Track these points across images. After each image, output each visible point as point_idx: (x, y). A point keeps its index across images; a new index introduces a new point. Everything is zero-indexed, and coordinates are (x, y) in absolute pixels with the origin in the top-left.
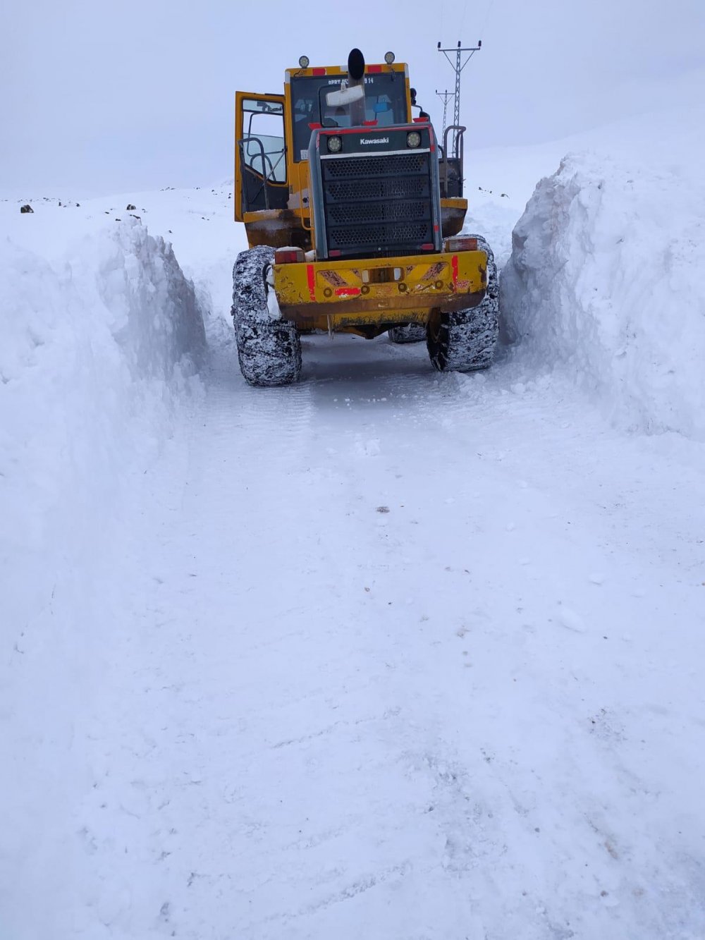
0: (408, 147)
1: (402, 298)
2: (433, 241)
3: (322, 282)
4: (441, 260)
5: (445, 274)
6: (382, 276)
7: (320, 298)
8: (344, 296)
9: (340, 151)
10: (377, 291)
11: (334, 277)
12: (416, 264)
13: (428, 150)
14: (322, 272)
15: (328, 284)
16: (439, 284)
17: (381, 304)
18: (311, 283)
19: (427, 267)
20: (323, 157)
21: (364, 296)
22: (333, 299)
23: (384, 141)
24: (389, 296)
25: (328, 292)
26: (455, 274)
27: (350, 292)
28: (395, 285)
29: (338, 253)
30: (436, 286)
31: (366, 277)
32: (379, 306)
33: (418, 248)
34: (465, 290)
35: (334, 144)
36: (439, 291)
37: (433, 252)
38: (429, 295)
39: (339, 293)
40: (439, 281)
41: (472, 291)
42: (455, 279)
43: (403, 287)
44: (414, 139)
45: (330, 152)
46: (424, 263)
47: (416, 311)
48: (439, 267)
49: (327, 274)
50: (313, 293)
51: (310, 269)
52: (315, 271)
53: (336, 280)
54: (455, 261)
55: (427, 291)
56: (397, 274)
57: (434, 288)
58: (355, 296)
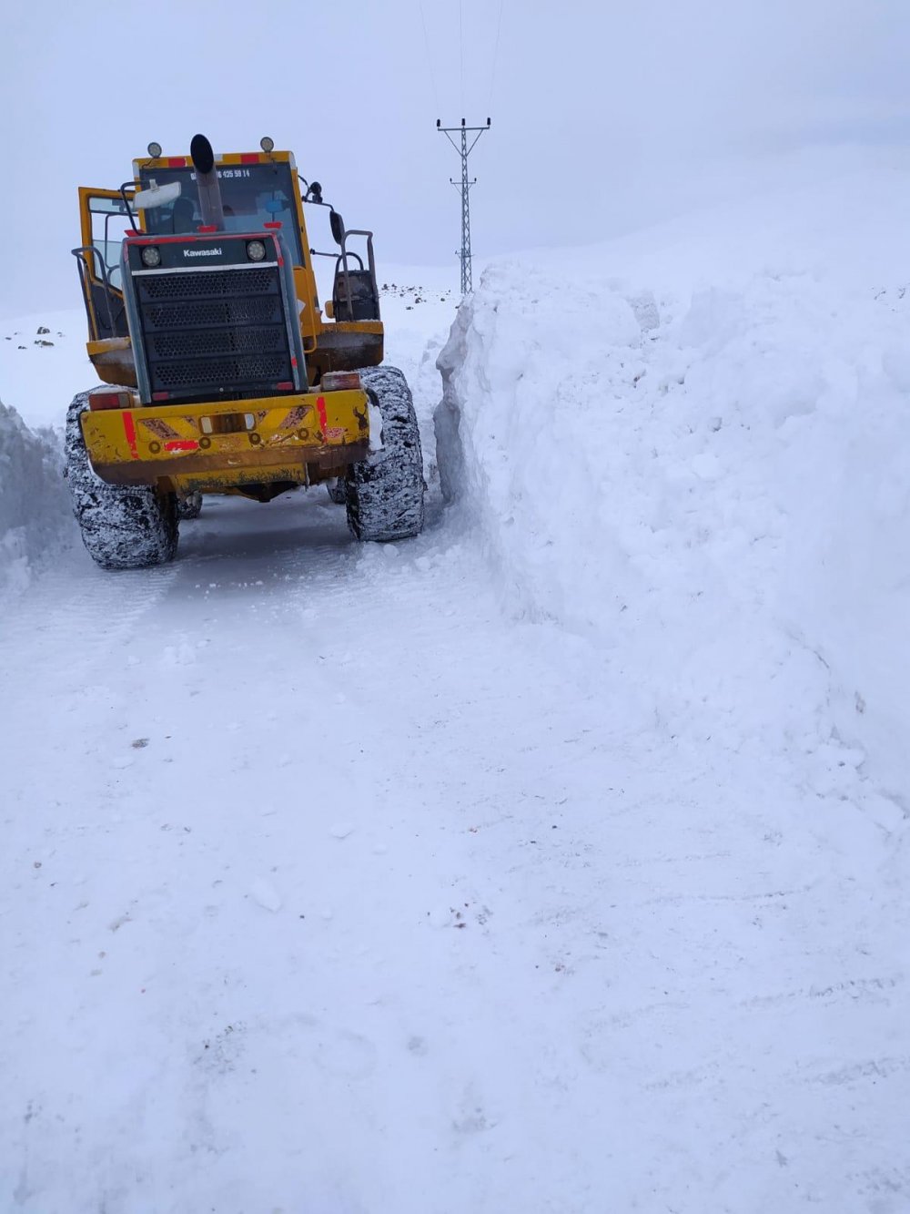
0: (250, 260)
1: (255, 452)
2: (292, 379)
3: (145, 434)
4: (303, 403)
5: (310, 420)
6: (230, 424)
7: (145, 455)
8: (177, 452)
9: (160, 265)
10: (222, 444)
11: (160, 427)
12: (270, 409)
13: (275, 264)
14: (142, 421)
15: (154, 437)
16: (303, 433)
17: (231, 460)
18: (131, 436)
19: (285, 412)
20: (135, 273)
21: (203, 452)
22: (164, 455)
23: (215, 252)
24: (237, 450)
25: (155, 447)
26: (323, 419)
27: (185, 445)
28: (243, 436)
29: (163, 396)
30: (300, 437)
31: (208, 426)
32: (230, 463)
33: (274, 387)
34: (339, 440)
35: (151, 256)
36: (304, 443)
37: (293, 392)
38: (292, 448)
39: (170, 447)
40: (304, 430)
41: (348, 441)
42: (323, 427)
43: (254, 438)
44: (257, 250)
45: (145, 266)
46: (280, 407)
47: (285, 467)
48: (301, 411)
49: (152, 423)
50: (134, 448)
51: (127, 418)
52: (134, 420)
53: (165, 432)
54: (321, 403)
55: (288, 442)
56: (249, 421)
57: (297, 438)
58: (192, 451)
